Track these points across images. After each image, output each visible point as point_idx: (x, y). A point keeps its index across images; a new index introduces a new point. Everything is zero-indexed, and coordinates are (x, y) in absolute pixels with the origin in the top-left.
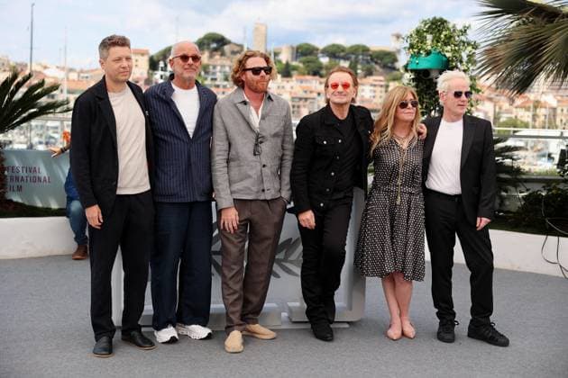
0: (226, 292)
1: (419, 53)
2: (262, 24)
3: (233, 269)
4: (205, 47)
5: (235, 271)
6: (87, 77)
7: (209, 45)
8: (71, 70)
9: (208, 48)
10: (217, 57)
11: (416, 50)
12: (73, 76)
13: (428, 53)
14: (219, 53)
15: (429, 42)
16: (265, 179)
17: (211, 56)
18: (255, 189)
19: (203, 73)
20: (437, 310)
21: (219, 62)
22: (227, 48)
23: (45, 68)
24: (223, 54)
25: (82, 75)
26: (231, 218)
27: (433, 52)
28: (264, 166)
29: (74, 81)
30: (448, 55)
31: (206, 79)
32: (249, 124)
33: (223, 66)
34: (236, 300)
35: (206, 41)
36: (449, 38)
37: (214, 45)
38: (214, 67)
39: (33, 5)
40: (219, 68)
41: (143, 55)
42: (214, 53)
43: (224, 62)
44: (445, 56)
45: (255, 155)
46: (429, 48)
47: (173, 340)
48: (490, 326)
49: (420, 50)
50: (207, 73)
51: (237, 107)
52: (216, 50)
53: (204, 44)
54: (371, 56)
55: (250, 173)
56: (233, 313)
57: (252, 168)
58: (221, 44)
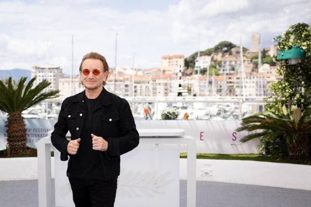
2: (256, 33)
4: (220, 50)
6: (148, 73)
7: (221, 49)
8: (139, 70)
9: (221, 51)
10: (227, 56)
11: (282, 46)
12: (140, 73)
13: (290, 48)
14: (228, 53)
17: (223, 56)
19: (217, 67)
21: (228, 59)
22: (233, 50)
23: (125, 69)
24: (231, 54)
25: (145, 72)
27: (293, 46)
29: (140, 76)
30: (305, 48)
31: (220, 70)
33: (231, 61)
35: (219, 47)
37: (225, 49)
38: (225, 62)
39: (117, 34)
40: (228, 63)
41: (180, 58)
42: (225, 54)
43: (232, 59)
49: (284, 46)
50: (220, 66)
52: (226, 52)
53: (218, 49)
58: (230, 47)
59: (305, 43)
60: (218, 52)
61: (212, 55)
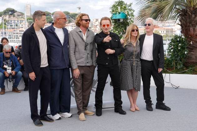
0: (77, 100)
1: (116, 13)
2: (29, 5)
3: (79, 92)
4: (7, 13)
5: (80, 92)
10: (12, 17)
11: (115, 12)
13: (119, 13)
14: (13, 16)
15: (119, 9)
16: (89, 58)
17: (9, 17)
18: (85, 62)
20: (145, 100)
21: (13, 19)
22: (15, 14)
24: (14, 16)
26: (77, 72)
27: (121, 12)
28: (88, 54)
30: (126, 13)
31: (8, 26)
32: (83, 39)
33: (14, 21)
34: (81, 102)
35: (7, 11)
36: (125, 7)
37: (10, 13)
38: (11, 21)
40: (13, 21)
43: (15, 19)
44: (125, 14)
45: (85, 50)
46: (120, 11)
47: (60, 119)
48: (163, 104)
49: (116, 12)
51: (78, 33)
52: (11, 14)
53: (6, 12)
54: (70, 15)
55: (83, 56)
56: (80, 107)
57: (84, 55)
58: (13, 12)
59: (126, 11)
60: (6, 15)
61: (3, 16)
